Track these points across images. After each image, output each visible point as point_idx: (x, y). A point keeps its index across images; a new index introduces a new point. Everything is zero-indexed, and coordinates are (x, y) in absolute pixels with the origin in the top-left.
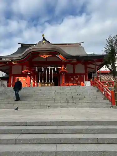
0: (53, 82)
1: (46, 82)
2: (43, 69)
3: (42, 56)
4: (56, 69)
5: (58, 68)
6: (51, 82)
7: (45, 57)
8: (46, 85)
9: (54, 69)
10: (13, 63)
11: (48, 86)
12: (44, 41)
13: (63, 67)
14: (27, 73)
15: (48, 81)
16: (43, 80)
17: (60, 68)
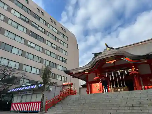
0: (126, 86)
1: (118, 87)
2: (112, 73)
3: (108, 62)
4: (126, 72)
5: (128, 70)
6: (124, 86)
7: (111, 62)
8: (119, 90)
9: (124, 72)
10: (86, 72)
11: (121, 91)
12: (108, 49)
13: (133, 69)
14: (98, 80)
15: (120, 86)
16: (115, 85)
17: (131, 70)
